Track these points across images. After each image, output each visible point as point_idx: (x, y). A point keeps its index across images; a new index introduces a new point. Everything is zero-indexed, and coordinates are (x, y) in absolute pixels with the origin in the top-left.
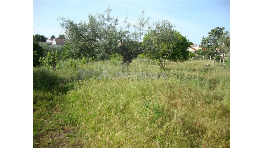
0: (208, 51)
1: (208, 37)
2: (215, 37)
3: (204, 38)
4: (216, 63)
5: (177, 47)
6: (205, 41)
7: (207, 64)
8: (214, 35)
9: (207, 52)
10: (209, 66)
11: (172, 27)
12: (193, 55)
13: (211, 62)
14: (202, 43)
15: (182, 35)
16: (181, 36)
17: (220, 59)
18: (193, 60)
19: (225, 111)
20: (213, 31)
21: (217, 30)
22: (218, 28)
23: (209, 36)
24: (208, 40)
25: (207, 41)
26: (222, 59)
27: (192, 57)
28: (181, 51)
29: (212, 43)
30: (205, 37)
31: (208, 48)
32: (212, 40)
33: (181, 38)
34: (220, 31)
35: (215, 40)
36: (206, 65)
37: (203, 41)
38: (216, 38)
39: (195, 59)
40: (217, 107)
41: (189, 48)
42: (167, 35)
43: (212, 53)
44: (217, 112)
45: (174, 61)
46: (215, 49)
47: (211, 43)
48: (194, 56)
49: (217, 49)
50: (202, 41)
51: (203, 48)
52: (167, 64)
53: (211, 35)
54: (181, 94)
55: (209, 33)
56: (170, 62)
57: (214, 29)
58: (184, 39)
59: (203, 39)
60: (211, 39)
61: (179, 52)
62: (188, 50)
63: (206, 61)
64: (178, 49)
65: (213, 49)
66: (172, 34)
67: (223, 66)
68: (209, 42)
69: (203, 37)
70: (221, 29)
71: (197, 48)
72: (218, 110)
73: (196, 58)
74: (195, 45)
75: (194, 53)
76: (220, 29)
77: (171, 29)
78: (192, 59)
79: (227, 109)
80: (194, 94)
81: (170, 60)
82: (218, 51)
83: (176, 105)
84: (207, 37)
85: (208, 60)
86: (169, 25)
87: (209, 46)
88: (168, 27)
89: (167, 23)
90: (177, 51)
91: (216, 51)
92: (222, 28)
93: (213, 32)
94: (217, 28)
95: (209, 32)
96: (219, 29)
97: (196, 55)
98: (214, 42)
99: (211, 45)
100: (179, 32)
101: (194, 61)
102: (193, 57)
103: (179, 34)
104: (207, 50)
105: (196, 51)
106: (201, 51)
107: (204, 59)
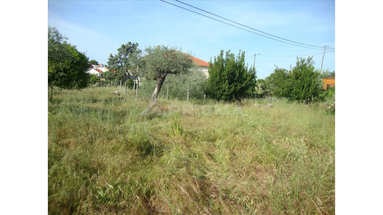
0: (118, 74)
1: (117, 54)
2: (126, 55)
3: (111, 56)
4: (128, 90)
5: (71, 68)
6: (113, 60)
7: (116, 92)
8: (126, 53)
9: (116, 75)
10: (119, 95)
11: (61, 38)
12: (97, 79)
13: (122, 90)
14: (109, 63)
15: (79, 51)
16: (77, 52)
17: (133, 85)
18: (97, 86)
19: (129, 145)
20: (124, 46)
21: (129, 46)
22: (130, 43)
23: (119, 53)
24: (117, 59)
25: (117, 61)
26: (136, 85)
27: (95, 82)
28: (78, 74)
29: (123, 64)
30: (114, 55)
31: (118, 70)
32: (123, 59)
33: (77, 55)
34: (133, 47)
35: (127, 59)
36: (115, 94)
37: (111, 60)
38: (127, 57)
39: (99, 86)
40: (119, 142)
41: (89, 70)
42: (53, 50)
43: (122, 76)
44: (120, 147)
45: (68, 89)
46: (127, 72)
47: (121, 64)
48: (99, 81)
49: (129, 71)
50: (109, 61)
51: (111, 70)
52: (56, 93)
53: (121, 53)
54: (76, 131)
55: (119, 50)
56: (61, 90)
57: (125, 45)
58: (82, 57)
59: (110, 58)
60: (121, 58)
61: (74, 75)
62: (87, 72)
63: (115, 88)
64: (72, 71)
65: (124, 72)
66: (62, 49)
67: (137, 94)
68: (118, 62)
69: (111, 54)
70: (135, 46)
71: (104, 70)
72: (121, 145)
73: (102, 84)
74: (101, 66)
75: (100, 76)
76: (133, 45)
77: (60, 41)
78: (95, 85)
79: (131, 143)
80: (92, 130)
81: (60, 86)
82: (131, 75)
83: (67, 146)
84: (115, 55)
85: (118, 86)
86: (57, 35)
87: (119, 67)
88: (55, 38)
89: (53, 31)
90: (72, 74)
91: (129, 74)
92: (135, 44)
93: (125, 48)
94: (128, 43)
95: (118, 48)
96: (131, 46)
97: (103, 79)
98: (125, 63)
99: (122, 66)
100: (75, 46)
101: (98, 88)
102: (97, 83)
103: (73, 49)
104: (116, 72)
105: (102, 74)
106: (109, 75)
107: (113, 85)
